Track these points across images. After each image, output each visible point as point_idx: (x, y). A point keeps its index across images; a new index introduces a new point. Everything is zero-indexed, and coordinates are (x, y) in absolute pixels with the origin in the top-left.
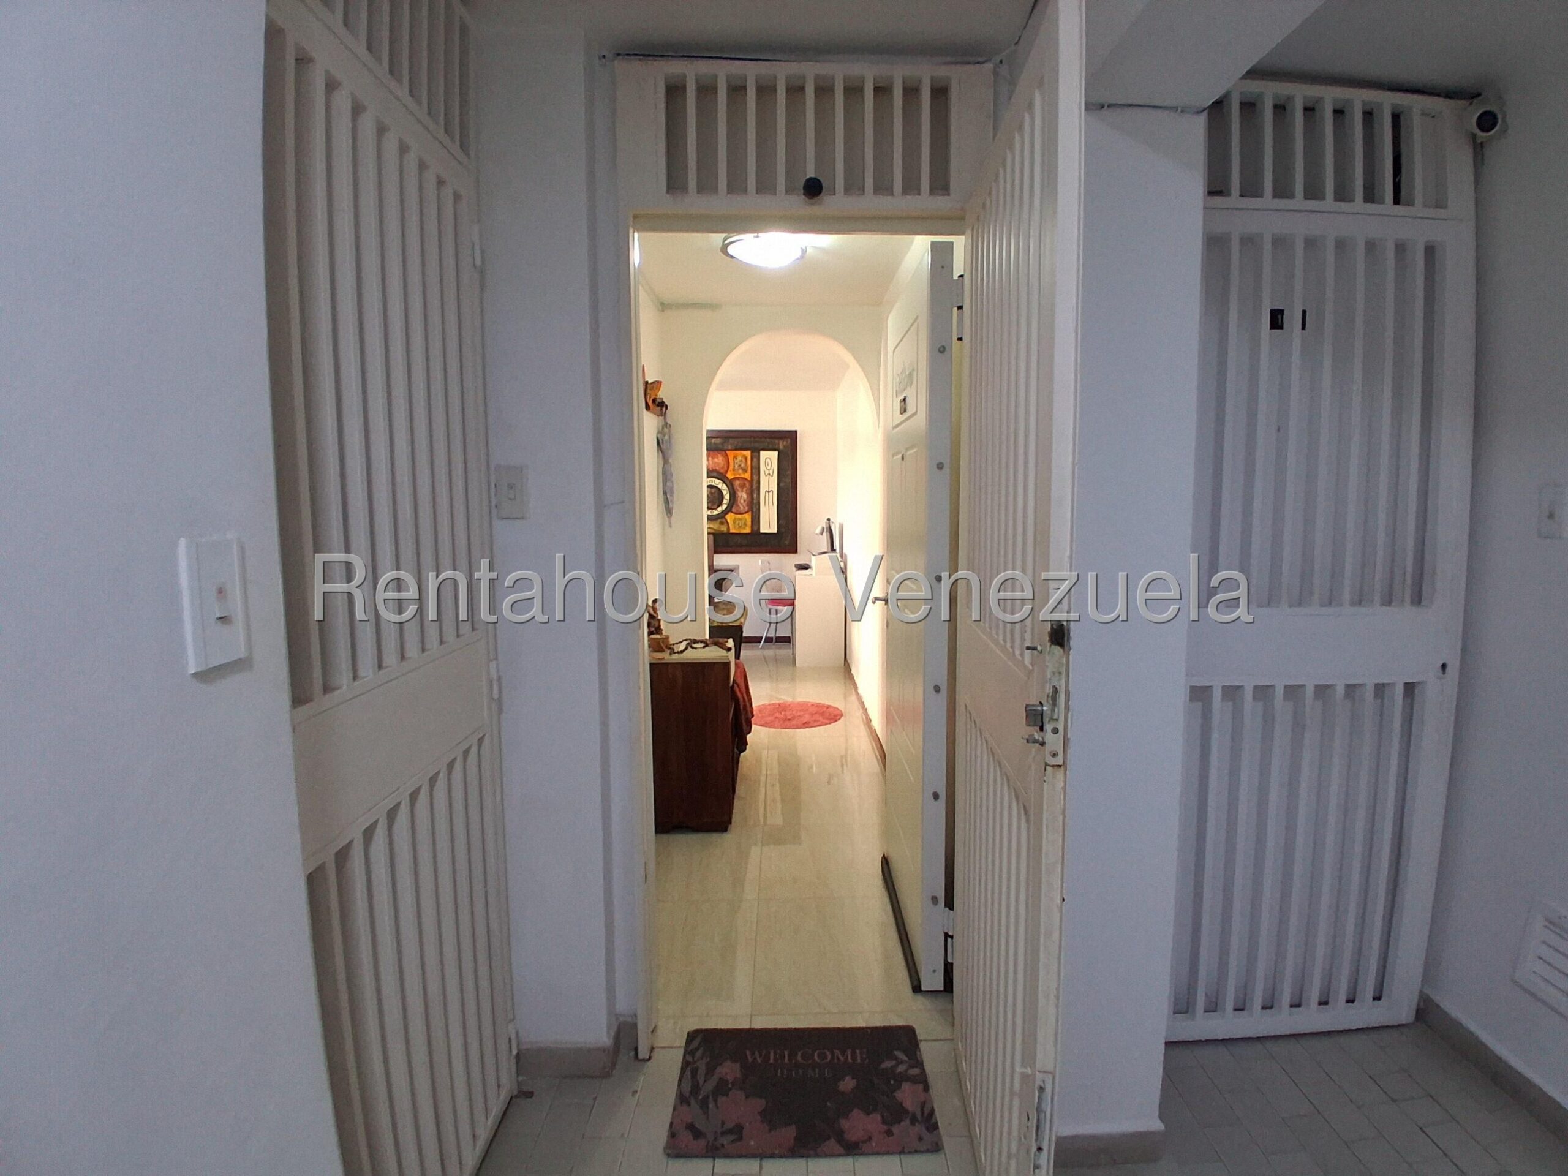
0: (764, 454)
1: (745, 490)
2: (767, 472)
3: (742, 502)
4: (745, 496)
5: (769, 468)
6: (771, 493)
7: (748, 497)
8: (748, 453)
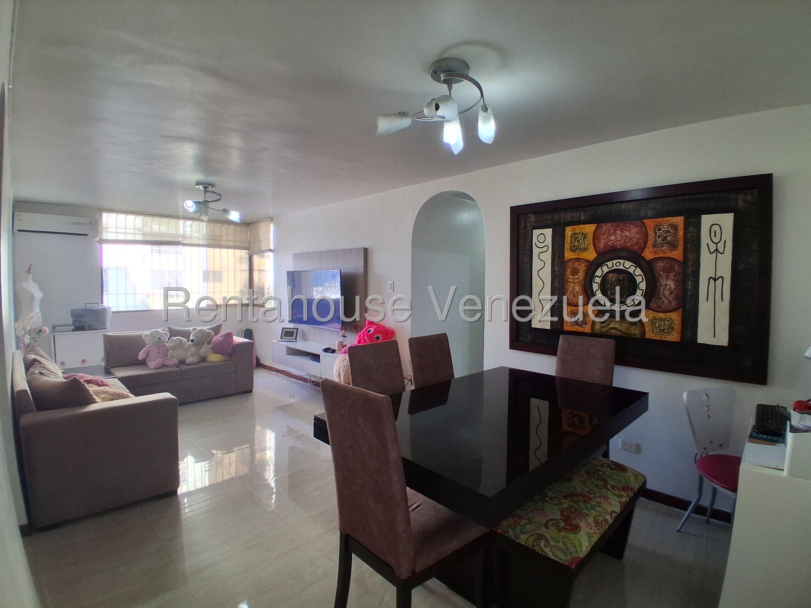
0: (707, 220)
1: (672, 275)
2: (713, 247)
3: (667, 293)
4: (671, 284)
5: (716, 240)
6: (719, 282)
7: (677, 286)
8: (679, 220)
